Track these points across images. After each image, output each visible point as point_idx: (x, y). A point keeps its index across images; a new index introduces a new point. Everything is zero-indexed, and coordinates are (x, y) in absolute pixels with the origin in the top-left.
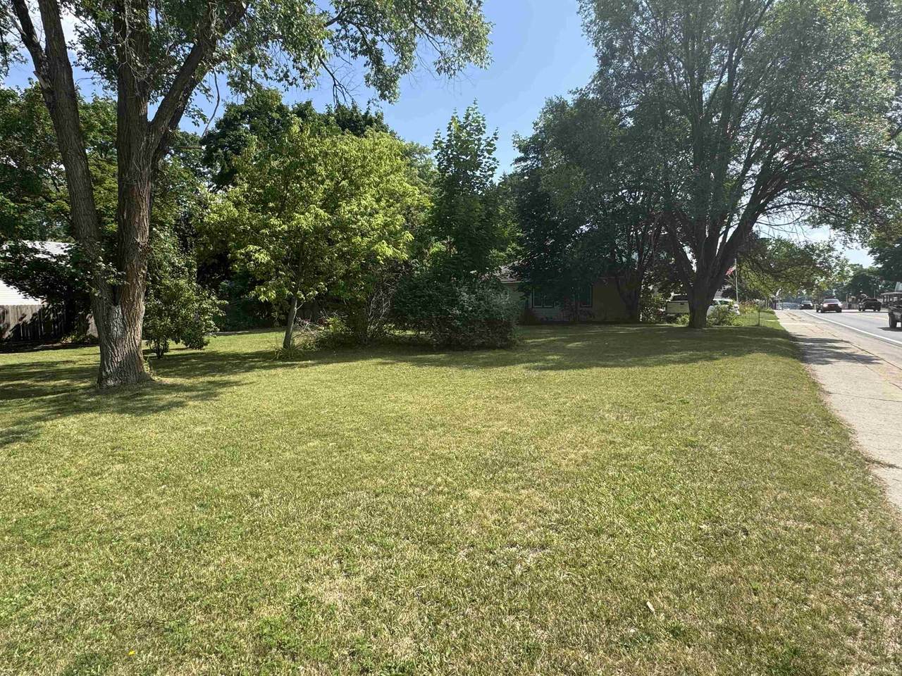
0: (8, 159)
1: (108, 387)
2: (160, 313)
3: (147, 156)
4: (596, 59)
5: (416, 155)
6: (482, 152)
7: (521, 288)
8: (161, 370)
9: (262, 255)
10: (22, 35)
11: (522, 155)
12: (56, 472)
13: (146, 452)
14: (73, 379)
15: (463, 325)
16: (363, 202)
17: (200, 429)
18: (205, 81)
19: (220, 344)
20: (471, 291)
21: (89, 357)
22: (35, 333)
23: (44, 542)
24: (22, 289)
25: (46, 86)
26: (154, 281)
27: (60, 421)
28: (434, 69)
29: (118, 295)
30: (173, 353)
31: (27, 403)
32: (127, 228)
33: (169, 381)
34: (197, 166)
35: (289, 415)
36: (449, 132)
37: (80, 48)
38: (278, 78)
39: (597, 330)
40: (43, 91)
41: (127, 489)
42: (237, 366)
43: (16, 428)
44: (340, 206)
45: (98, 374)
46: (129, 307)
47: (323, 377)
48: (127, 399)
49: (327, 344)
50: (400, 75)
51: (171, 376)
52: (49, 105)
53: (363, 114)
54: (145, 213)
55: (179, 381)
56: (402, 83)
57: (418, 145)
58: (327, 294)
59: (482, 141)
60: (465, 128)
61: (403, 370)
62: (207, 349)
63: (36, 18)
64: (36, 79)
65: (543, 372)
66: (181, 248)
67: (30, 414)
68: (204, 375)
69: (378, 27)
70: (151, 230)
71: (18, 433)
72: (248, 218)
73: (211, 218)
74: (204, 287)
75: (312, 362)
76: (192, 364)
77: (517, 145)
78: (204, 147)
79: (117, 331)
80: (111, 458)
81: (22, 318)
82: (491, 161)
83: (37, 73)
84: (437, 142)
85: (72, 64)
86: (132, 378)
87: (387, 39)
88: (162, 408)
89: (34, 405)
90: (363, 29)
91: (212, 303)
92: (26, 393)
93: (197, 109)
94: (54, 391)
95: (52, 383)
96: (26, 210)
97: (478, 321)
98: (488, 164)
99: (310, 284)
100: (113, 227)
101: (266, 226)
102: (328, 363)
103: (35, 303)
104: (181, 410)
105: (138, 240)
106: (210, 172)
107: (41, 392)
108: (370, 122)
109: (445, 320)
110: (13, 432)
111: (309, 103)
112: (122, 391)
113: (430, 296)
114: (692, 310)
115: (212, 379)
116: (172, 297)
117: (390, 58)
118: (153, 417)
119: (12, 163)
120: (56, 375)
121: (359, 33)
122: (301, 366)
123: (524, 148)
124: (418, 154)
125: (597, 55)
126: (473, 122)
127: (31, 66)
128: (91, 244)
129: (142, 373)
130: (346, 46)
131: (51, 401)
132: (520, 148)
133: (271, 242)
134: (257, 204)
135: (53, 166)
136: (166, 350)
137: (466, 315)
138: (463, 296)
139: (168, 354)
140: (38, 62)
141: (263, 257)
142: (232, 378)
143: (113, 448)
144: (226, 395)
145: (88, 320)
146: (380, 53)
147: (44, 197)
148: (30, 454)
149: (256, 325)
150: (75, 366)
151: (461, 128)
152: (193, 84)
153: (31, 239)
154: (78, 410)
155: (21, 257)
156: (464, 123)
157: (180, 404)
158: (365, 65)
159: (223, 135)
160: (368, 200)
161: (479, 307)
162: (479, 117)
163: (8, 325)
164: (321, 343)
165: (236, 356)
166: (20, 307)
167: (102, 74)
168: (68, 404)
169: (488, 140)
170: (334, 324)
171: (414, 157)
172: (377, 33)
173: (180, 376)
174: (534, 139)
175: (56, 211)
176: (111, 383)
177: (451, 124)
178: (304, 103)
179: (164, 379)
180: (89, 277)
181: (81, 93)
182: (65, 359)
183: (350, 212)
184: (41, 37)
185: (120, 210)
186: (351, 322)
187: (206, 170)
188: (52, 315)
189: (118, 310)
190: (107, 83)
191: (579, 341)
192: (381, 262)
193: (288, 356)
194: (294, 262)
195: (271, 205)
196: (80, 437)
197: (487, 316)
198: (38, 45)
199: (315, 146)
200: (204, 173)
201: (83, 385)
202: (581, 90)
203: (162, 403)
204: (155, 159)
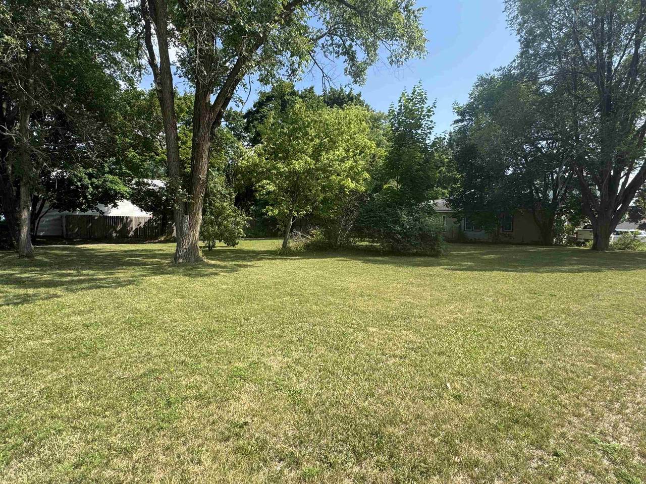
0: (138, 131)
1: (179, 263)
2: (212, 223)
3: (208, 127)
4: (519, 44)
5: (382, 121)
6: (423, 117)
7: (454, 215)
8: (210, 257)
9: (271, 186)
10: (149, 60)
11: (460, 117)
12: (148, 300)
13: (194, 295)
14: (162, 259)
15: (403, 238)
16: (337, 153)
17: (224, 287)
18: (244, 79)
19: (245, 245)
20: (410, 214)
21: (171, 248)
22: (145, 233)
23: (140, 327)
24: (140, 207)
25: (159, 88)
26: (210, 204)
27: (153, 277)
28: (387, 62)
29: (188, 208)
30: (218, 248)
31: (137, 269)
32: (195, 168)
33: (213, 262)
34: (241, 132)
35: (275, 284)
36: (400, 104)
37: (178, 64)
38: (288, 74)
39: (514, 248)
40: (157, 91)
41: (181, 310)
42: (253, 257)
43: (131, 279)
44: (321, 155)
45: (175, 257)
46: (194, 216)
47: (302, 266)
48: (189, 270)
49: (311, 247)
50: (368, 67)
51: (214, 260)
52: (160, 99)
53: (347, 94)
54: (205, 160)
55: (218, 263)
56: (369, 71)
57: (383, 113)
58: (311, 214)
59: (424, 109)
60: (412, 100)
61: (356, 265)
62: (237, 247)
63: (156, 49)
64: (154, 85)
65: (454, 272)
66: (227, 183)
67: (139, 273)
68: (233, 261)
69: (353, 36)
70: (208, 170)
71: (132, 281)
72: (264, 164)
73: (242, 163)
74: (238, 208)
75: (299, 257)
76: (228, 255)
77: (456, 111)
78: (245, 120)
79: (186, 230)
80: (175, 296)
81: (139, 225)
82: (430, 123)
83: (155, 81)
84: (391, 111)
85: (172, 73)
86: (192, 259)
87: (359, 44)
88: (206, 275)
89: (141, 269)
90: (344, 38)
91: (243, 219)
92: (138, 264)
93: (238, 97)
94: (152, 263)
95: (151, 260)
96: (145, 161)
97: (413, 235)
98: (427, 125)
99: (302, 207)
100: (189, 170)
101: (275, 168)
102: (309, 258)
103: (147, 215)
104: (216, 277)
105: (201, 176)
106: (248, 136)
107: (145, 264)
108: (351, 99)
109: (389, 235)
110: (130, 281)
111: (312, 88)
112: (186, 265)
113: (380, 217)
114: (596, 236)
115: (237, 263)
116: (219, 213)
117: (361, 56)
118: (200, 279)
119: (140, 133)
120: (154, 256)
121: (341, 41)
122: (292, 259)
123: (462, 113)
124: (383, 119)
125: (520, 41)
126: (418, 96)
127: (152, 77)
128: (176, 178)
129: (198, 257)
130: (332, 50)
131: (150, 268)
132: (458, 113)
133: (277, 179)
134: (271, 155)
135: (160, 134)
136: (214, 246)
137: (405, 231)
138: (403, 218)
139: (215, 249)
140: (156, 75)
141: (271, 188)
142: (249, 263)
143: (177, 292)
144: (243, 271)
145: (173, 227)
146: (354, 53)
147: (155, 153)
148: (137, 291)
149: (270, 235)
150: (165, 252)
151: (409, 100)
152: (237, 82)
153: (147, 178)
154: (163, 273)
155: (141, 188)
156: (412, 97)
157: (216, 274)
158: (344, 62)
159: (257, 112)
160: (340, 152)
161: (415, 225)
162: (422, 92)
163: (132, 228)
164: (307, 247)
165: (254, 252)
166: (138, 218)
167: (189, 79)
168: (158, 270)
169: (429, 108)
170: (316, 234)
171: (381, 122)
172: (353, 40)
173: (219, 260)
174: (470, 105)
175: (160, 161)
176: (181, 261)
177: (401, 98)
178: (309, 88)
179: (210, 261)
180: (173, 198)
181: (178, 90)
182: (159, 249)
183: (328, 159)
184: (158, 60)
185: (192, 159)
186: (327, 234)
187: (246, 135)
188: (154, 224)
189: (188, 217)
190: (191, 84)
191: (493, 255)
192: (347, 192)
193: (285, 253)
194: (292, 192)
195: (280, 155)
196: (162, 285)
197: (420, 232)
198: (156, 66)
199: (309, 116)
200: (245, 137)
201: (167, 262)
202: (504, 68)
203: (207, 273)
204: (213, 128)
